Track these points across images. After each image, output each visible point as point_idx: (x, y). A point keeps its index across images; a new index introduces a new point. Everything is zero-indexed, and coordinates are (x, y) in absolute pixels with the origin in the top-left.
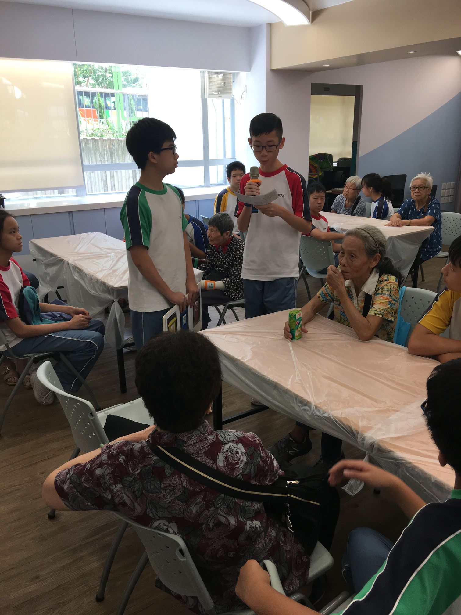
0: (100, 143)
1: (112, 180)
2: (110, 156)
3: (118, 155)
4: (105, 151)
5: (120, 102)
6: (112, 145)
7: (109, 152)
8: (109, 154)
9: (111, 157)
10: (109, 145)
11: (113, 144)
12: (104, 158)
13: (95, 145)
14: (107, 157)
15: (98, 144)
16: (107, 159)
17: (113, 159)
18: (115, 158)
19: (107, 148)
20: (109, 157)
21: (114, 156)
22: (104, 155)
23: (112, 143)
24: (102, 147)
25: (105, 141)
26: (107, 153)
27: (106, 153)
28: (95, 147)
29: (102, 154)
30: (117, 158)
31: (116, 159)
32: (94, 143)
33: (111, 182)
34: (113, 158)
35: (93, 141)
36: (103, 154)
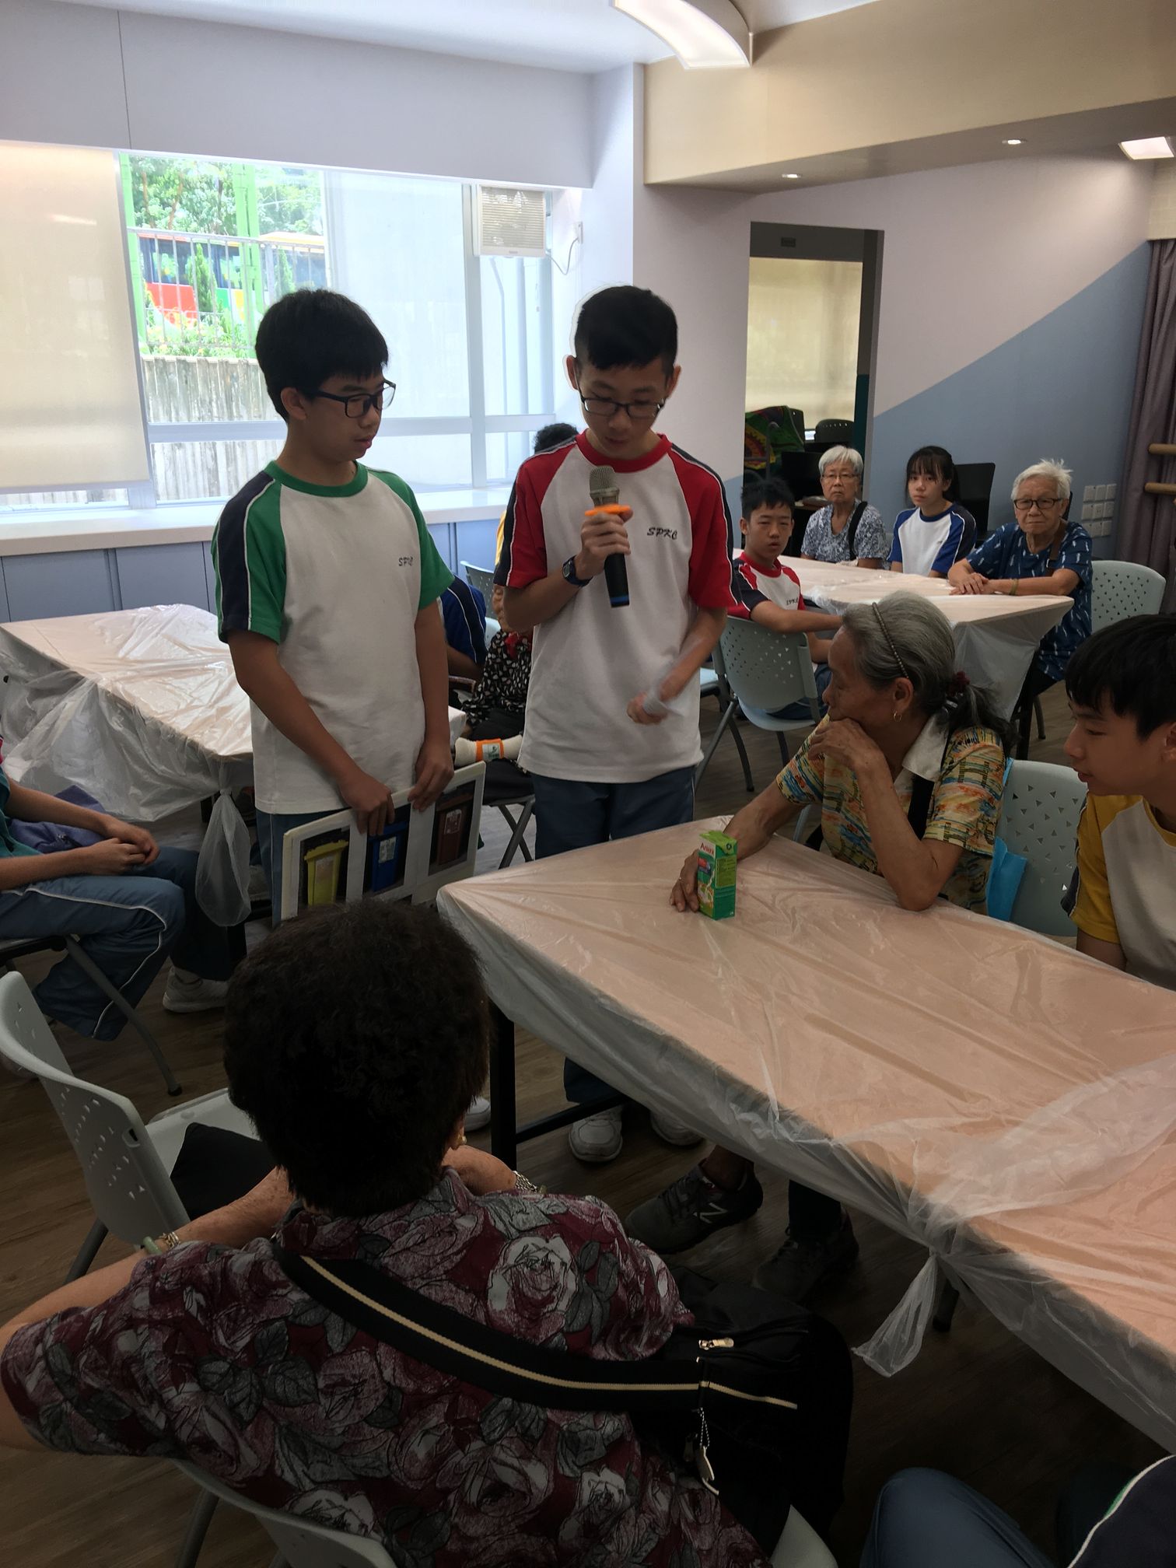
0: (198, 370)
1: (230, 469)
2: (225, 405)
3: (246, 404)
4: (214, 392)
5: (252, 265)
6: (232, 377)
7: (223, 396)
8: (224, 401)
9: (230, 408)
10: (224, 377)
11: (235, 374)
12: (210, 411)
13: (186, 377)
14: (218, 407)
15: (194, 376)
16: (218, 413)
17: (235, 414)
18: (238, 412)
19: (216, 383)
20: (223, 408)
21: (237, 406)
22: (210, 403)
23: (232, 373)
24: (206, 382)
25: (211, 367)
26: (218, 398)
27: (214, 397)
28: (186, 382)
29: (205, 401)
30: (243, 412)
31: (241, 414)
32: (184, 371)
33: (229, 472)
34: (234, 410)
35: (182, 366)
36: (208, 400)
